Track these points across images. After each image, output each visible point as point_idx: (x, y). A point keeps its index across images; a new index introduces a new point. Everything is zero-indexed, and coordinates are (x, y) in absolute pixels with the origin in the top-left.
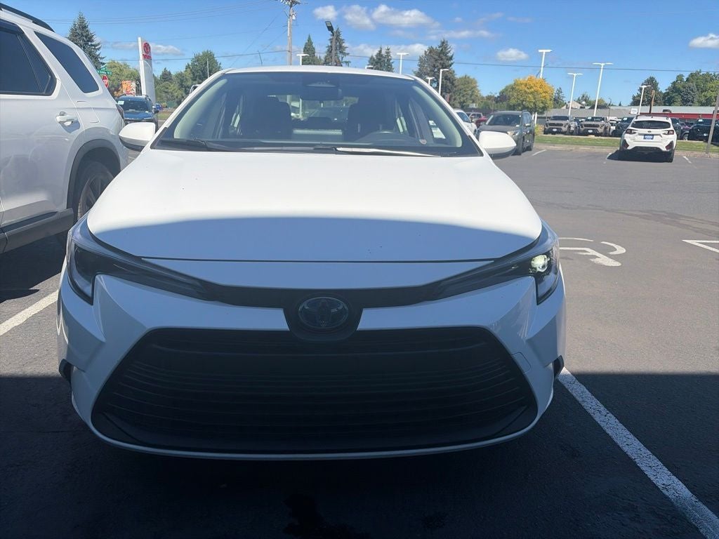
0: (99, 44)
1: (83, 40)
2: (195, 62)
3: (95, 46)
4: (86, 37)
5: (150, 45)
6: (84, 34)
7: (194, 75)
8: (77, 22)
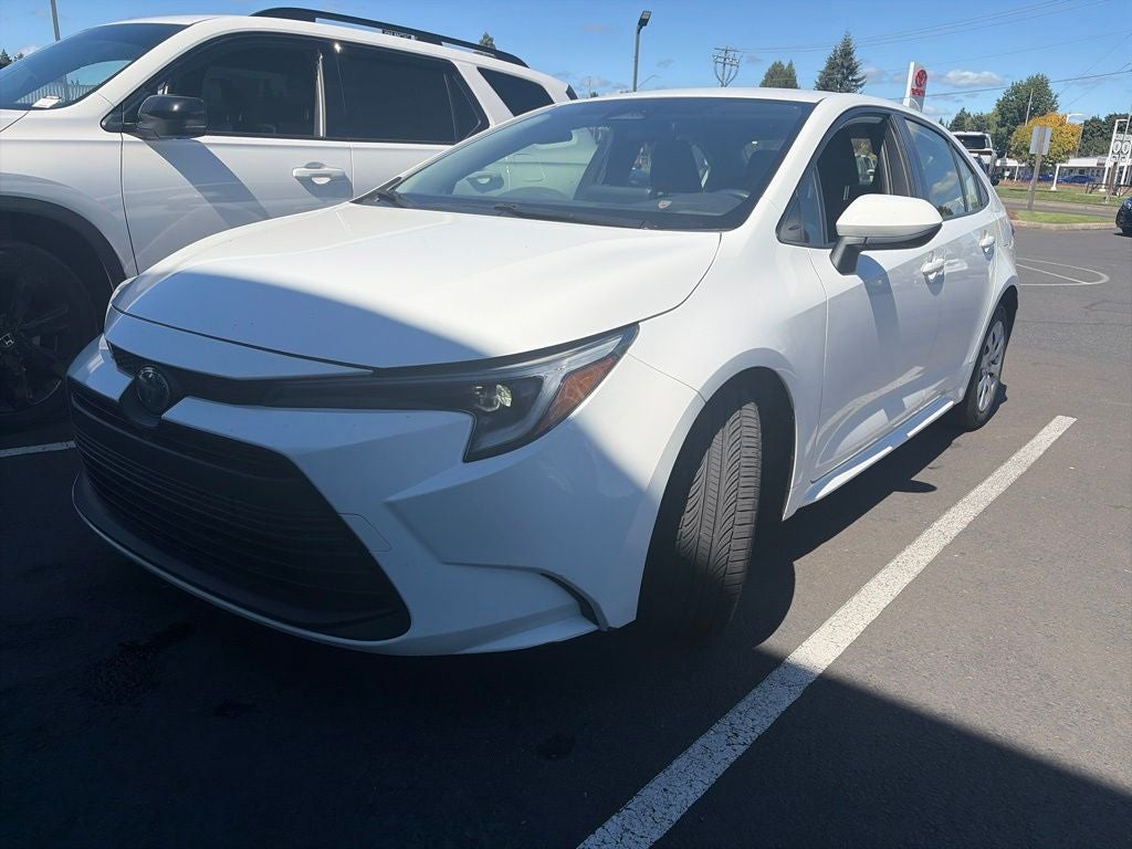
0: (864, 77)
1: (843, 74)
2: (1011, 95)
3: (856, 81)
4: (847, 68)
5: (927, 72)
6: (846, 64)
7: (1003, 117)
8: (840, 47)
